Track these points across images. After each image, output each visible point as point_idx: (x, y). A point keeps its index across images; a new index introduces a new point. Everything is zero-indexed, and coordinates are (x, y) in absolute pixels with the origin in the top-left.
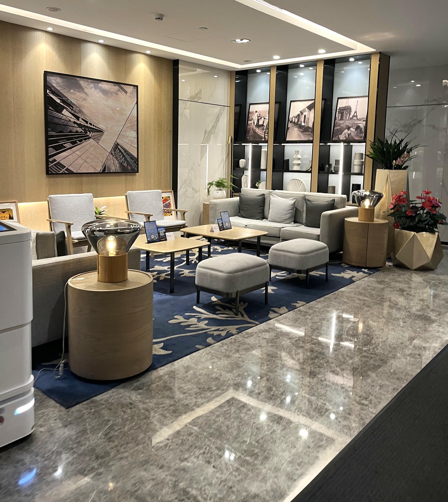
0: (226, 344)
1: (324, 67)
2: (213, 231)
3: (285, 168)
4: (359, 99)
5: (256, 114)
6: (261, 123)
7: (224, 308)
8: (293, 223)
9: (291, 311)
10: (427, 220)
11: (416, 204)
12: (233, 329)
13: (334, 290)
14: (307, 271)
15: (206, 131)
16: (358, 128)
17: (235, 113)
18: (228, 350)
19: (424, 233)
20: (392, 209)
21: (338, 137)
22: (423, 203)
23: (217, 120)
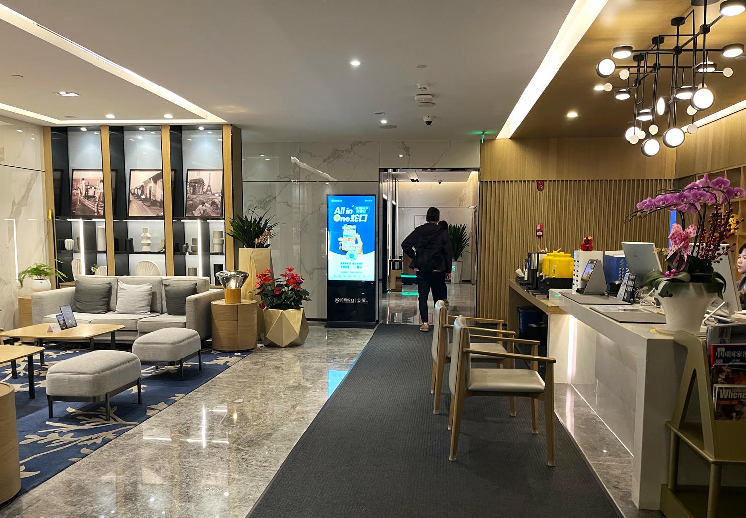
0: (106, 450)
1: (170, 132)
2: (52, 331)
3: (128, 249)
4: (211, 172)
5: (84, 182)
6: (91, 193)
7: (90, 416)
8: (149, 313)
9: (171, 406)
10: (293, 297)
11: (281, 282)
12: (109, 434)
13: (211, 378)
14: (180, 362)
15: (14, 202)
16: (213, 203)
17: (55, 180)
18: (110, 456)
19: (291, 310)
20: (258, 289)
21: (193, 213)
22: (288, 280)
23: (29, 189)
